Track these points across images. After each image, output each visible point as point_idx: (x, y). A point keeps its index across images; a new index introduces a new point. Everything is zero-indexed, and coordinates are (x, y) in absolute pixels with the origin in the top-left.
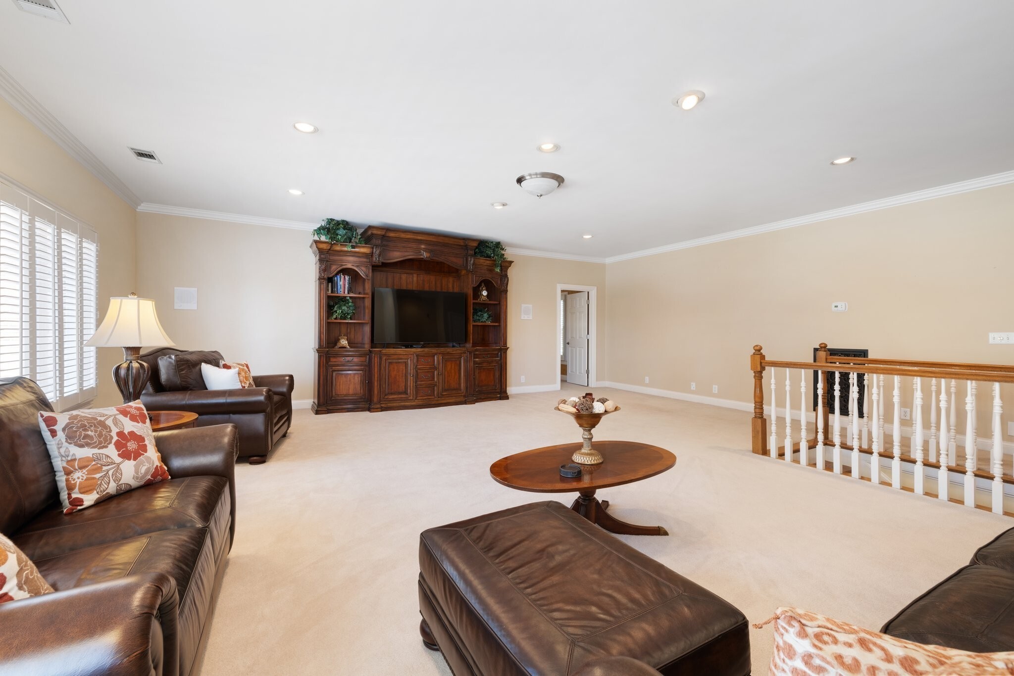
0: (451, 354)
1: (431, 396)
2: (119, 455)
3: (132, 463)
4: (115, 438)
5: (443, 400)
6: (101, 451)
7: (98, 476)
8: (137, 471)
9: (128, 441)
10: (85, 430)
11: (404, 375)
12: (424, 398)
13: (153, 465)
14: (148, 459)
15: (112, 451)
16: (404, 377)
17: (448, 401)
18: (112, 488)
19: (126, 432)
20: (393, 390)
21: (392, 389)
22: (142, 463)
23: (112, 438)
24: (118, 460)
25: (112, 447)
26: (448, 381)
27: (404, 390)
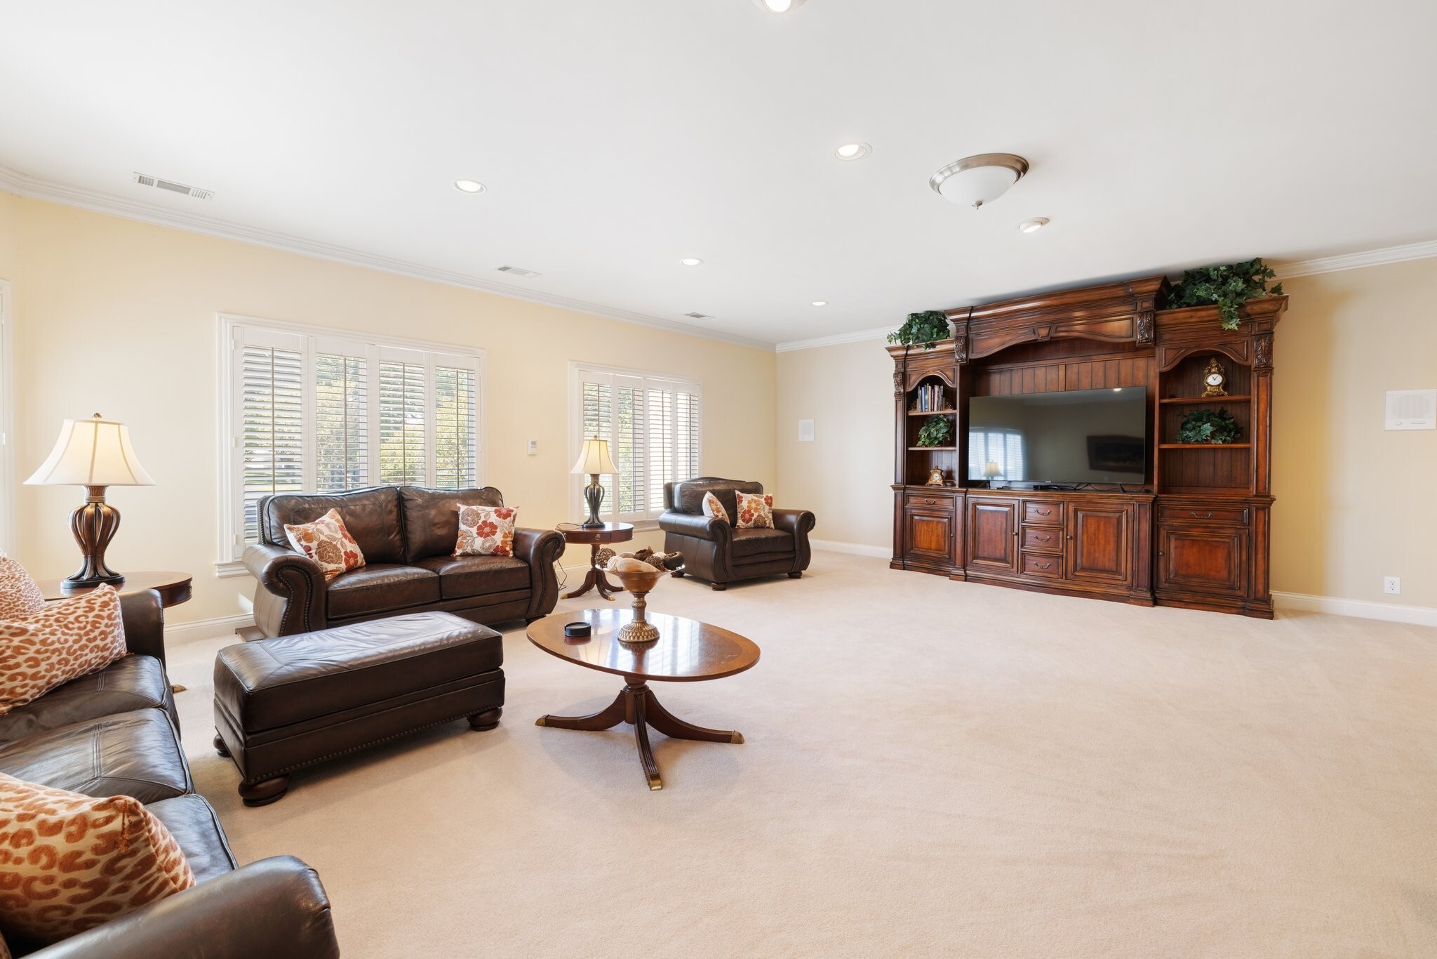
0: (1097, 503)
1: (1052, 573)
2: (477, 533)
3: (482, 539)
4: (480, 523)
5: (1076, 585)
6: (469, 529)
7: (464, 541)
8: (483, 544)
9: (487, 527)
10: (468, 516)
11: (1003, 532)
12: (1038, 574)
13: (495, 543)
14: (493, 540)
15: (474, 530)
16: (1003, 536)
17: (1089, 589)
18: (469, 550)
19: (488, 522)
20: (986, 553)
21: (984, 551)
22: (488, 541)
23: (478, 523)
24: (475, 535)
25: (476, 528)
26: (1089, 553)
27: (1003, 555)
